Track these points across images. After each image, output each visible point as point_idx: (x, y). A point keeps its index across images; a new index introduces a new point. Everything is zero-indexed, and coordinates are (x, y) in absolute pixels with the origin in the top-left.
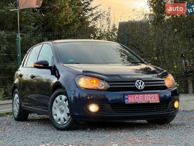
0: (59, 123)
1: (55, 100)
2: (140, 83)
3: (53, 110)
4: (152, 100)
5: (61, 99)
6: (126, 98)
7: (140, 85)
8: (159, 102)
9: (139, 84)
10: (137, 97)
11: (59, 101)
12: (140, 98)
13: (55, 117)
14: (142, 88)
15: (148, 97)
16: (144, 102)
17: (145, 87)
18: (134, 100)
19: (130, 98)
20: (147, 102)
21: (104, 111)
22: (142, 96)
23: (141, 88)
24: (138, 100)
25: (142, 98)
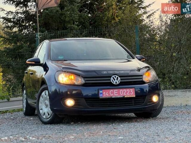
0: (44, 117)
1: (41, 95)
2: (116, 79)
3: (40, 105)
4: (127, 94)
5: (46, 94)
6: (100, 93)
7: (116, 80)
8: (135, 96)
9: (114, 80)
10: (112, 91)
11: (44, 96)
12: (115, 93)
13: (41, 111)
14: (118, 83)
15: (124, 92)
16: (119, 97)
17: (120, 82)
18: (108, 95)
19: (104, 93)
20: (122, 97)
21: (79, 105)
22: (117, 90)
23: (116, 83)
24: (113, 95)
25: (117, 92)
